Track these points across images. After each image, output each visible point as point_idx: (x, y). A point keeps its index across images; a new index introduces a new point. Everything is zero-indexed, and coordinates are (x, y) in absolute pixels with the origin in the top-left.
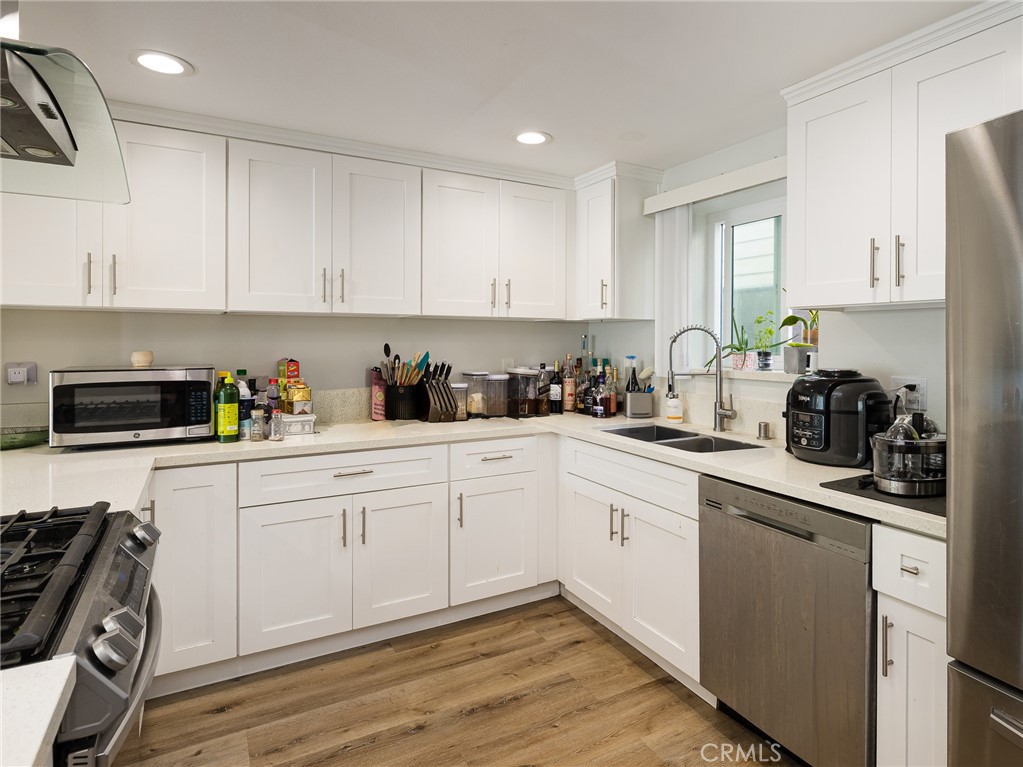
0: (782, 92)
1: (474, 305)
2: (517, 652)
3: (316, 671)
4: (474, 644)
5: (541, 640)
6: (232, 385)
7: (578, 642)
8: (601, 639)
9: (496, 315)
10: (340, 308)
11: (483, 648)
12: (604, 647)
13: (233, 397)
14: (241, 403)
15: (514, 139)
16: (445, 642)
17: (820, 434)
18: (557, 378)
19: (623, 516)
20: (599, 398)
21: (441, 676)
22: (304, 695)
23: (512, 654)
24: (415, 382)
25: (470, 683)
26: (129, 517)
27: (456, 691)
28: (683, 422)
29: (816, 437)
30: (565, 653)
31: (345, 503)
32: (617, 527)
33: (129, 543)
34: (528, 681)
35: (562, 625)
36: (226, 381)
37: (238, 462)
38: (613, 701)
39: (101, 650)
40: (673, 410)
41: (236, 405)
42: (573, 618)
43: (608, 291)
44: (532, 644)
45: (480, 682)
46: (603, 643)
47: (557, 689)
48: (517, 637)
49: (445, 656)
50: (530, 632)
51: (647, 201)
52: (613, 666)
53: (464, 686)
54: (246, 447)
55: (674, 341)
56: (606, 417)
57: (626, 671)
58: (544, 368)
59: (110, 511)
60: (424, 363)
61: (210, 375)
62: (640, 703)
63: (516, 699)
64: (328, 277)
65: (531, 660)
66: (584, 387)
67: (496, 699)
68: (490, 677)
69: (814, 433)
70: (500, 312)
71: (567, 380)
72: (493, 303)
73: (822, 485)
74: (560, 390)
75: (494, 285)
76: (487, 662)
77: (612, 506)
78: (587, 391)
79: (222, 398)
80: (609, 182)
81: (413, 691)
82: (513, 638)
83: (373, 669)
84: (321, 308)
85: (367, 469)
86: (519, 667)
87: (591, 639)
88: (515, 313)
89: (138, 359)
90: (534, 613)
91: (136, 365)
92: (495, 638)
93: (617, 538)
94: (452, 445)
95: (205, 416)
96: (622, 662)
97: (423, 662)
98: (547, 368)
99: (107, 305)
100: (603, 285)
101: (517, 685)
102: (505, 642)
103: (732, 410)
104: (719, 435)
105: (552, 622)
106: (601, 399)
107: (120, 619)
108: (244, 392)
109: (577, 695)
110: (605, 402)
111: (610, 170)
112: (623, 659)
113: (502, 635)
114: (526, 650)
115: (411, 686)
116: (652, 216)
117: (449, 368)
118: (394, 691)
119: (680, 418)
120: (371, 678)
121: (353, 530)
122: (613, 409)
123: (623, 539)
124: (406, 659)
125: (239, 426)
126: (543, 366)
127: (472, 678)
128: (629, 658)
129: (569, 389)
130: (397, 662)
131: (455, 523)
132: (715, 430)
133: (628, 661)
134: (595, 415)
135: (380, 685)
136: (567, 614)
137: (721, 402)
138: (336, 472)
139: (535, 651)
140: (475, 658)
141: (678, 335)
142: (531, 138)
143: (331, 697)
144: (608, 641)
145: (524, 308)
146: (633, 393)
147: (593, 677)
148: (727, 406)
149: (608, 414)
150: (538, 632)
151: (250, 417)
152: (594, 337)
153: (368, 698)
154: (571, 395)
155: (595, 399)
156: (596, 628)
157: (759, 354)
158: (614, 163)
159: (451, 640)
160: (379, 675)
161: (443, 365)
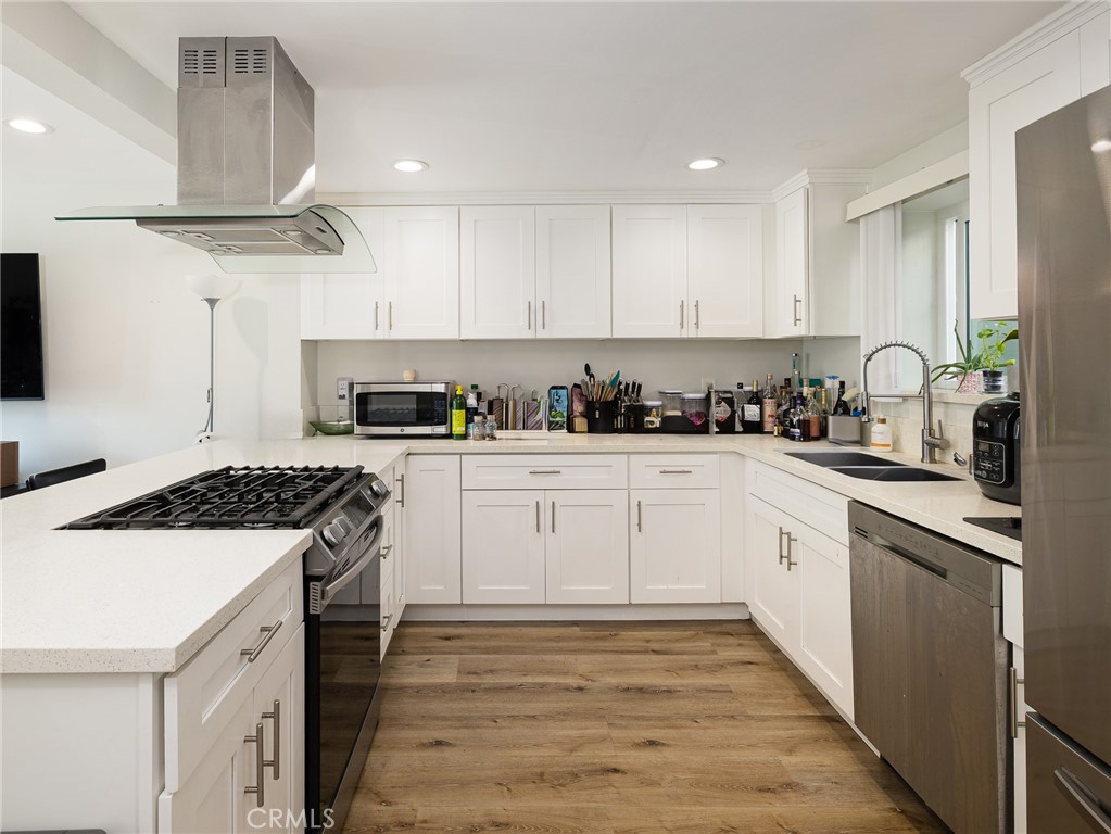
0: (963, 74)
1: (665, 326)
2: (685, 657)
3: (516, 630)
4: (648, 641)
5: (714, 652)
6: (461, 396)
7: (750, 663)
8: (776, 665)
9: (684, 335)
10: (542, 334)
11: (656, 646)
12: (777, 674)
13: (463, 405)
14: (468, 410)
15: (687, 167)
16: (624, 633)
17: (1001, 466)
18: (756, 398)
19: (790, 539)
20: (795, 420)
21: (610, 657)
22: (503, 644)
23: (680, 657)
24: (611, 398)
25: (634, 669)
26: (372, 477)
27: (619, 671)
28: (893, 450)
29: (996, 469)
30: (733, 669)
31: (539, 496)
32: (785, 553)
33: (369, 492)
34: (685, 682)
35: (740, 645)
36: (458, 393)
37: (461, 454)
38: (764, 719)
39: (327, 533)
40: (879, 436)
41: (464, 411)
42: (756, 642)
43: (802, 307)
44: (703, 653)
45: (642, 671)
46: (778, 670)
47: (714, 695)
48: (691, 645)
49: (620, 644)
50: (705, 644)
51: (850, 206)
52: (778, 691)
53: (628, 669)
54: (471, 444)
55: (869, 359)
56: (804, 441)
57: (790, 699)
58: (741, 387)
59: (363, 472)
60: (615, 382)
61: (447, 388)
62: (792, 729)
63: (669, 691)
64: (533, 308)
65: (696, 666)
66: (785, 408)
67: (651, 687)
68: (652, 669)
69: (993, 465)
70: (689, 332)
71: (767, 400)
72: (682, 324)
73: (966, 520)
74: (758, 411)
75: (682, 306)
76: (654, 657)
77: (781, 528)
78: (786, 413)
79: (455, 406)
80: (802, 192)
81: (584, 663)
82: (686, 645)
83: (558, 639)
84: (529, 335)
85: (556, 469)
86: (682, 669)
87: (764, 664)
88: (703, 333)
89: (407, 376)
90: (717, 629)
91: (406, 380)
92: (669, 640)
93: (785, 561)
94: (631, 456)
95: (443, 419)
96: (791, 692)
97: (600, 644)
98: (747, 388)
99: (387, 337)
100: (796, 301)
101: (674, 681)
102: (677, 646)
103: (942, 438)
104: (927, 467)
105: (731, 640)
106: (799, 421)
107: (342, 522)
108: (472, 401)
109: (729, 705)
110: (804, 425)
111: (802, 179)
112: (793, 689)
113: (677, 640)
114: (696, 657)
115: (583, 658)
116: (856, 220)
117: (640, 386)
118: (571, 658)
119: (889, 446)
120: (555, 644)
121: (545, 519)
122: (814, 431)
123: (790, 564)
124: (587, 638)
125: (467, 428)
126: (740, 386)
127: (636, 666)
128: (800, 689)
129: (769, 408)
130: (578, 639)
131: (634, 528)
132: (922, 461)
133: (798, 692)
134: (793, 438)
135: (560, 651)
136: (751, 637)
137: (930, 429)
138: (532, 470)
139: (704, 660)
140: (646, 652)
141: (874, 353)
142: (704, 164)
143: (522, 650)
144: (784, 670)
145: (714, 327)
146: (837, 417)
147: (752, 695)
148: (938, 435)
149: (806, 437)
150: (713, 645)
151: (473, 421)
152: (808, 356)
153: (548, 658)
154: (772, 416)
155: (791, 421)
156: (775, 656)
157: (985, 374)
158: (806, 171)
159: (630, 633)
160: (561, 644)
161: (634, 384)
